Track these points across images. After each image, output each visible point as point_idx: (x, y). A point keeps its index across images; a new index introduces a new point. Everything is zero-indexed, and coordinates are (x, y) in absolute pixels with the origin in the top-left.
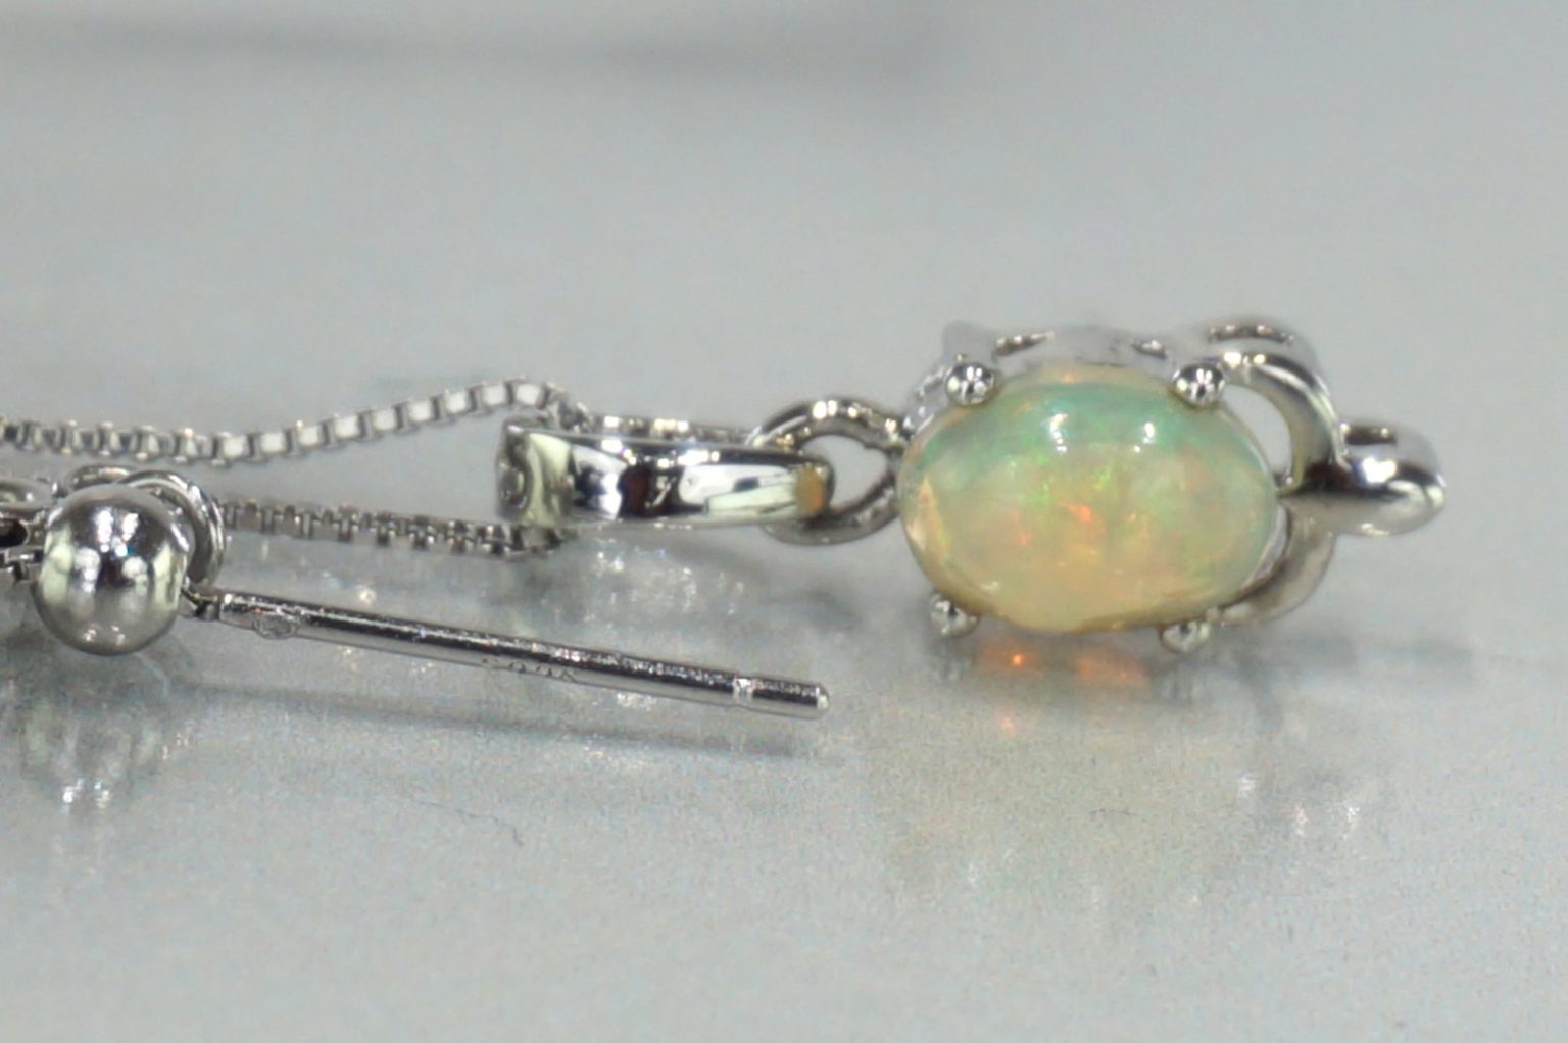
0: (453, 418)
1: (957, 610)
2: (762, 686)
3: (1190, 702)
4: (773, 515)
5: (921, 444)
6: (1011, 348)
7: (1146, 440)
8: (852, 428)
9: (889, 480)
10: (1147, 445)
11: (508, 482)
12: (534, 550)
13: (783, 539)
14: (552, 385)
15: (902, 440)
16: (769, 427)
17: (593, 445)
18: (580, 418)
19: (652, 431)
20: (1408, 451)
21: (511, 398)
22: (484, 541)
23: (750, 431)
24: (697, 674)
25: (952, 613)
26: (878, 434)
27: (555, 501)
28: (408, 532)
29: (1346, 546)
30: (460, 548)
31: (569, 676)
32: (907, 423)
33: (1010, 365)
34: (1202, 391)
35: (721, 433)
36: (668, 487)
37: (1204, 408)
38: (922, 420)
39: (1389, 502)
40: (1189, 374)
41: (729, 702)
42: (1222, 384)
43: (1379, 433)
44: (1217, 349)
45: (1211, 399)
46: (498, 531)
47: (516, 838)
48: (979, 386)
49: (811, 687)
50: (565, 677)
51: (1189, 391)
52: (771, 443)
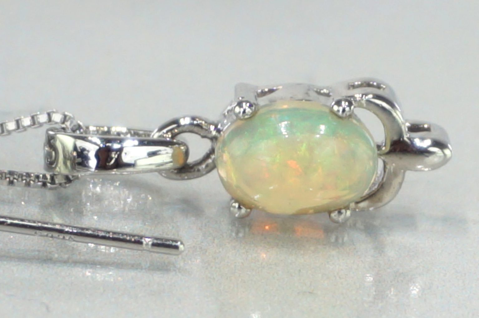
0: (25, 128)
1: (241, 207)
2: (155, 241)
3: (343, 243)
4: (162, 167)
5: (224, 135)
6: (263, 94)
7: (322, 132)
8: (196, 129)
9: (212, 151)
10: (322, 134)
11: (48, 155)
12: (60, 184)
13: (168, 177)
14: (66, 113)
15: (217, 134)
16: (160, 129)
17: (84, 139)
18: (79, 127)
19: (112, 133)
20: (435, 134)
21: (50, 120)
22: (39, 181)
23: (151, 132)
24: (127, 237)
25: (239, 208)
26: (207, 132)
27: (69, 163)
28: (6, 178)
29: (409, 175)
30: (28, 184)
31: (72, 239)
32: (219, 127)
33: (262, 101)
34: (344, 110)
35: (141, 132)
36: (116, 156)
37: (345, 118)
38: (225, 125)
39: (428, 156)
40: (338, 103)
41: (142, 249)
42: (352, 107)
43: (423, 127)
44: (351, 92)
45: (348, 114)
46: (44, 177)
47: (47, 308)
48: (248, 110)
49: (176, 241)
50: (71, 239)
51: (338, 111)
52: (160, 136)
